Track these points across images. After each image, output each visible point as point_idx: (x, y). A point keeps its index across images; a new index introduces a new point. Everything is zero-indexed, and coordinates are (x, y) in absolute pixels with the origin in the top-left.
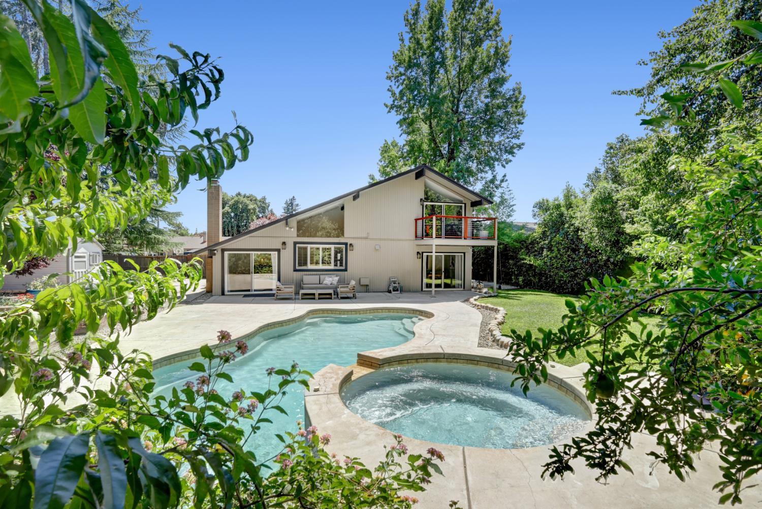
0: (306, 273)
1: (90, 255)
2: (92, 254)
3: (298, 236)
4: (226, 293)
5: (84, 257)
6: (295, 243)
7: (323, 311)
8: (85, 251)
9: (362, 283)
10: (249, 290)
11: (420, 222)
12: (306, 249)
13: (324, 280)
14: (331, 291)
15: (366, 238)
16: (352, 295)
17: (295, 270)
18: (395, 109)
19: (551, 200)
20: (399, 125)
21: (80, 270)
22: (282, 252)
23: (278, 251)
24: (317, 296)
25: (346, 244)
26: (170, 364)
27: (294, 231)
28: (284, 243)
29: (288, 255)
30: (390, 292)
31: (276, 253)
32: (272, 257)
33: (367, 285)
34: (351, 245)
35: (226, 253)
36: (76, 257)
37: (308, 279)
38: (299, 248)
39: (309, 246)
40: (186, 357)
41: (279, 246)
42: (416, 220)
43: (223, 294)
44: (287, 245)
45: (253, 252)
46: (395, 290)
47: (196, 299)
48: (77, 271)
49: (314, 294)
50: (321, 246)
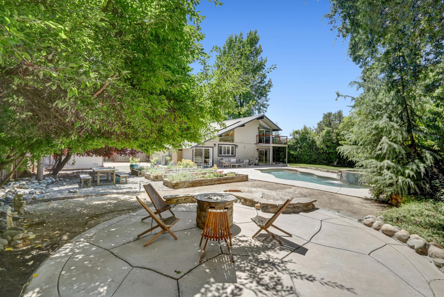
0: (221, 157)
3: (219, 142)
6: (219, 144)
11: (258, 137)
12: (221, 147)
13: (230, 160)
15: (241, 143)
17: (218, 156)
19: (300, 130)
22: (214, 147)
25: (235, 145)
27: (218, 139)
29: (216, 149)
31: (212, 148)
32: (210, 150)
34: (237, 145)
39: (223, 146)
41: (213, 145)
44: (216, 145)
45: (204, 148)
49: (236, 165)
50: (226, 146)
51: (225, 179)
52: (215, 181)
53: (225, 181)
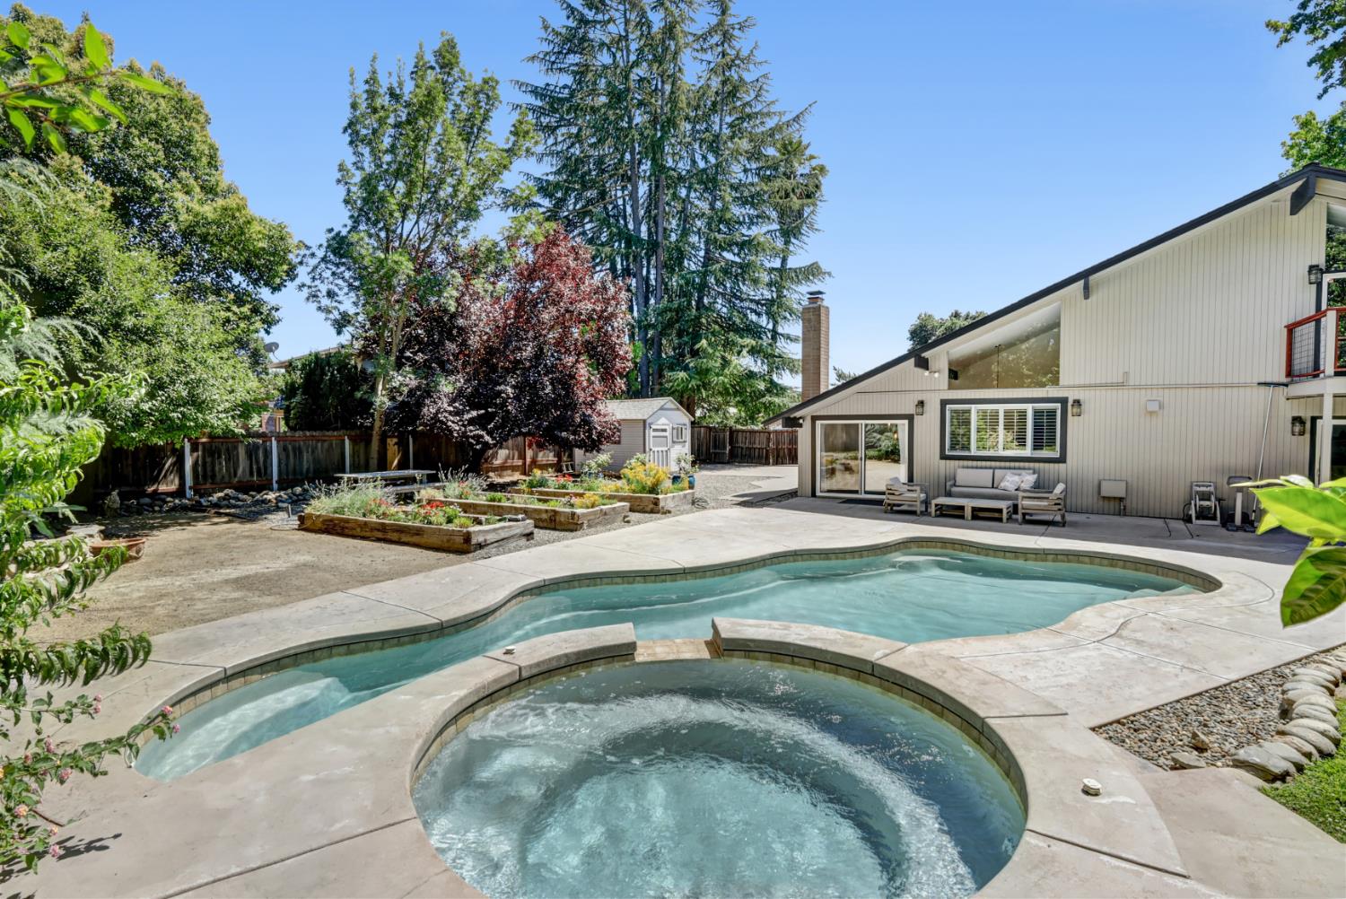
0: (961, 463)
1: (673, 428)
2: (675, 426)
3: (951, 387)
4: (818, 493)
5: (665, 430)
6: (944, 403)
7: (944, 543)
8: (667, 422)
9: (1103, 494)
10: (856, 492)
11: (1303, 333)
12: (967, 413)
13: (1002, 479)
14: (1003, 505)
15: (1121, 385)
16: (1058, 518)
17: (944, 457)
18: (1304, 27)
20: (1316, 68)
21: (660, 449)
22: (917, 420)
23: (910, 418)
24: (968, 513)
25: (1064, 401)
26: (595, 585)
27: (942, 378)
28: (921, 403)
30: (1188, 519)
31: (906, 422)
32: (899, 429)
33: (1121, 499)
34: (1077, 403)
35: (819, 423)
36: (655, 430)
37: (968, 476)
38: (953, 411)
39: (974, 408)
40: (619, 580)
41: (910, 409)
42: (1291, 329)
43: (814, 494)
44: (927, 407)
45: (864, 422)
46: (1203, 514)
47: (768, 500)
48: (656, 449)
49: (962, 508)
50: (1001, 408)
51: (397, 531)
52: (372, 530)
53: (395, 536)
